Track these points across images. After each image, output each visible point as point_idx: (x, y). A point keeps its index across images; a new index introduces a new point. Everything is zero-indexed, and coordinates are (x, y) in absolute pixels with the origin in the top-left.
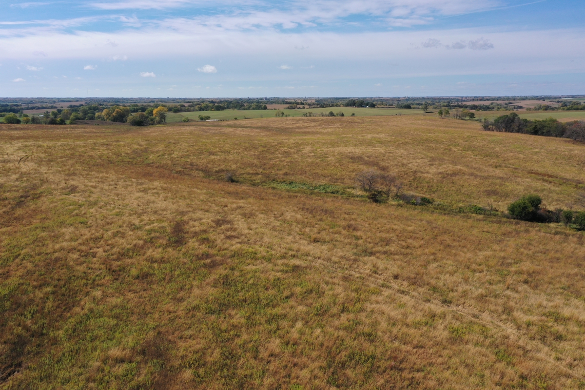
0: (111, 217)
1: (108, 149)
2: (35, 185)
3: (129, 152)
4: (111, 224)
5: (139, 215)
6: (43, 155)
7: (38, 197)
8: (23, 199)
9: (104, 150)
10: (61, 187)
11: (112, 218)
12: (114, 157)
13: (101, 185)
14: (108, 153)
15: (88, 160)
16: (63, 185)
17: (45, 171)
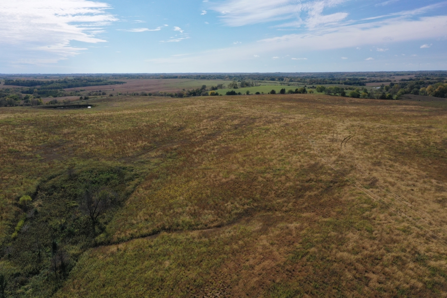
0: (397, 232)
1: (419, 135)
2: (345, 171)
3: (438, 141)
4: (395, 243)
5: (428, 240)
6: (361, 137)
7: (343, 184)
8: (331, 185)
9: (414, 137)
10: (364, 177)
11: (397, 235)
12: (422, 145)
13: (399, 184)
14: (417, 141)
15: (397, 146)
16: (366, 175)
17: (357, 157)
